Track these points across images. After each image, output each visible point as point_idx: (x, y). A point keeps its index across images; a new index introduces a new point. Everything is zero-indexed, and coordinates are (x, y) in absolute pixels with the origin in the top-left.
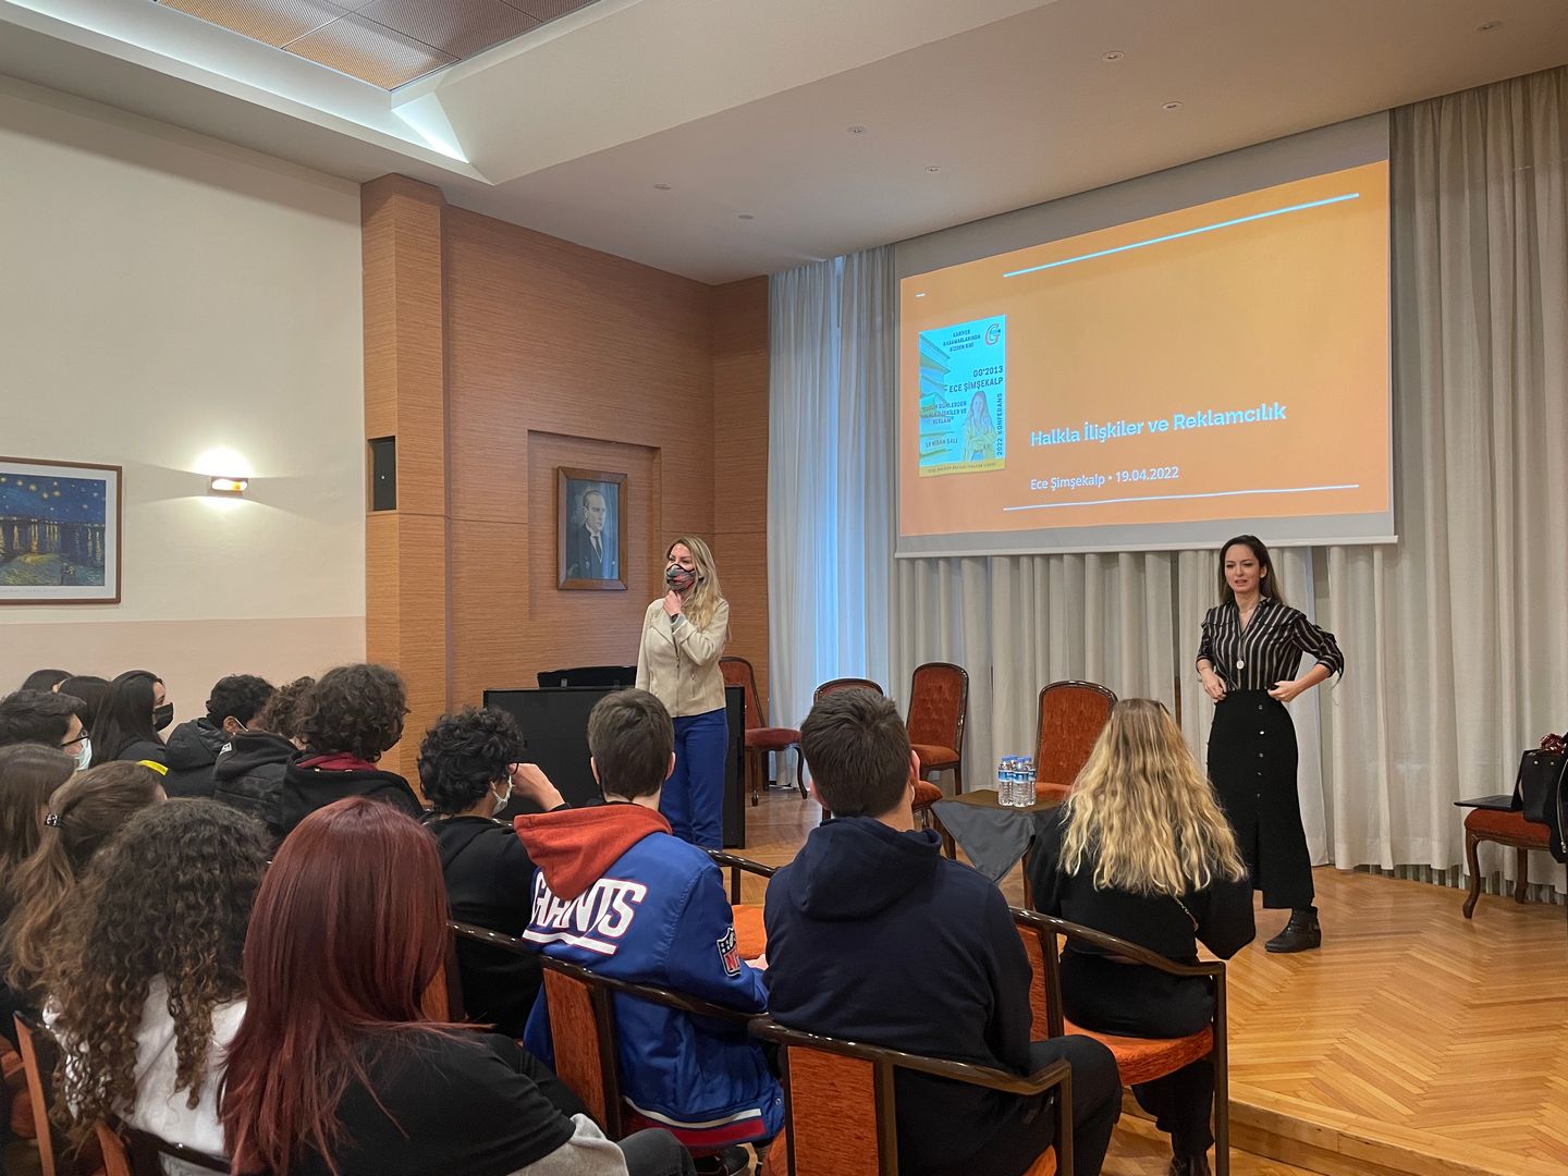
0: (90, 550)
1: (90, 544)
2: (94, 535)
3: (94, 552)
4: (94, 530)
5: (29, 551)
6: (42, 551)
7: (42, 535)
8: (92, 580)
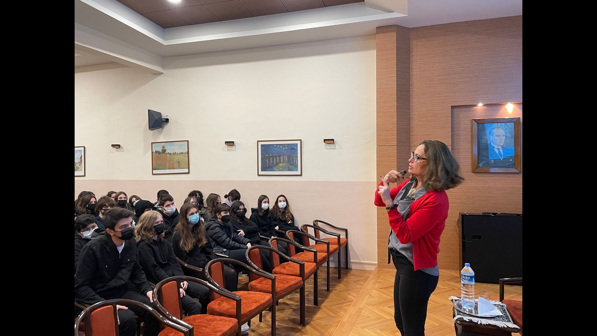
0: (294, 162)
1: (294, 160)
2: (295, 158)
3: (295, 162)
4: (295, 157)
5: (281, 163)
6: (283, 163)
7: (283, 158)
8: (295, 169)
